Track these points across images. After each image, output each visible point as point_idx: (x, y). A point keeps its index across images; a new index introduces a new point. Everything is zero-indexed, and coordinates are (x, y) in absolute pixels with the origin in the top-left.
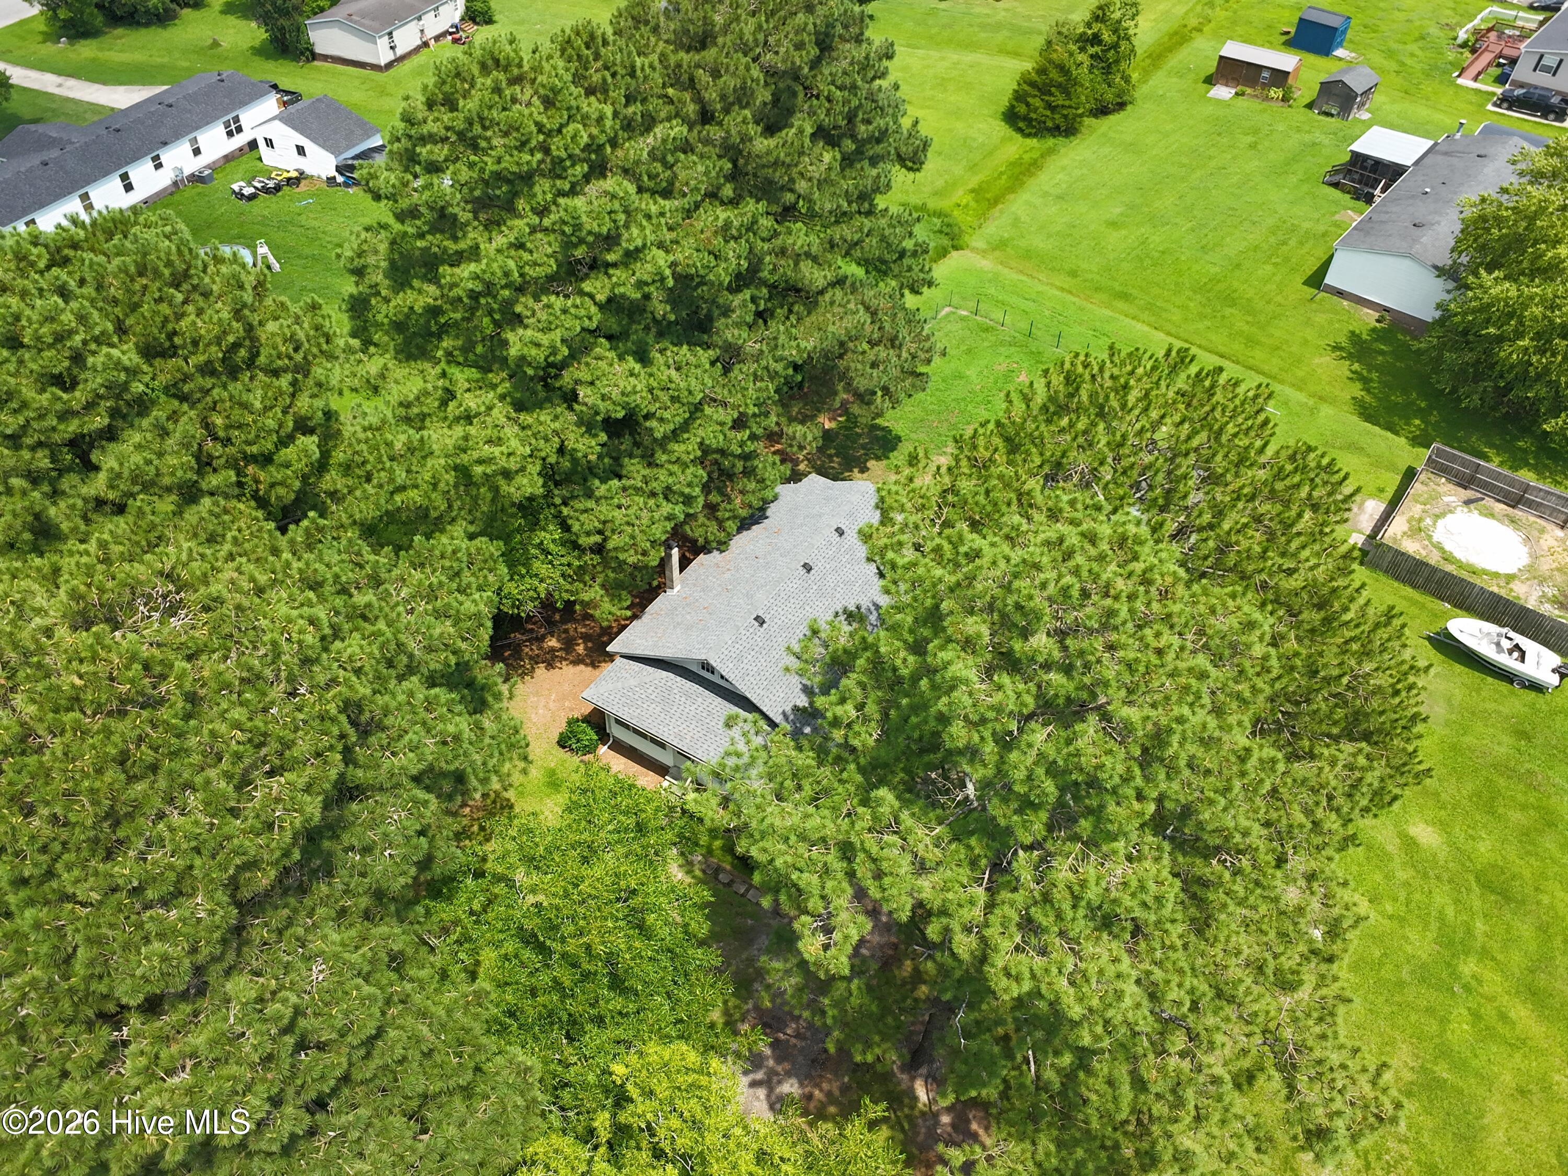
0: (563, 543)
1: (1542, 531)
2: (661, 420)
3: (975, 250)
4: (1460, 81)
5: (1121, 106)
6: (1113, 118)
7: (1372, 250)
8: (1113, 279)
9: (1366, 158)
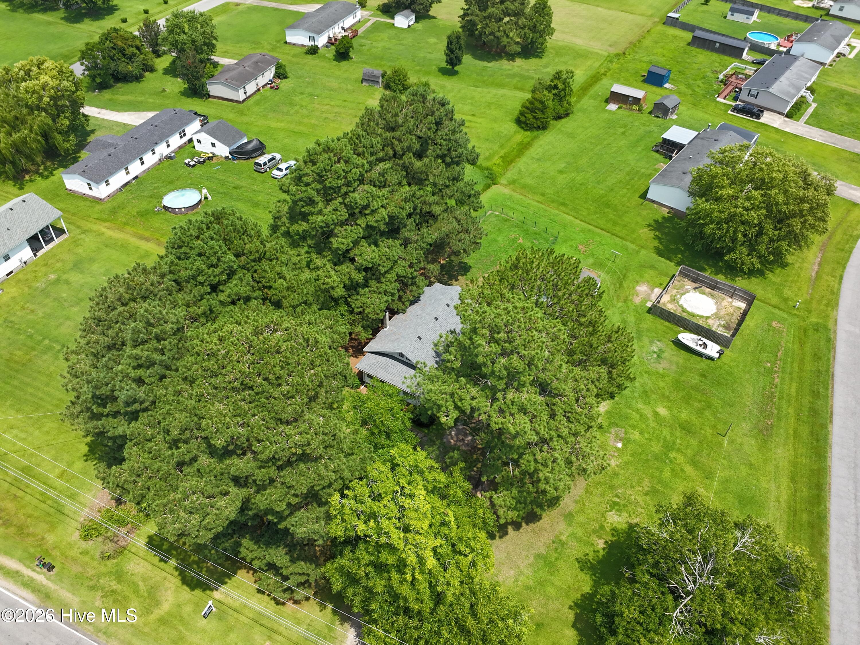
0: (347, 311)
1: (723, 299)
2: (383, 266)
3: (502, 185)
4: (718, 99)
5: (567, 115)
6: (564, 121)
7: (664, 184)
8: (559, 197)
9: (669, 141)
